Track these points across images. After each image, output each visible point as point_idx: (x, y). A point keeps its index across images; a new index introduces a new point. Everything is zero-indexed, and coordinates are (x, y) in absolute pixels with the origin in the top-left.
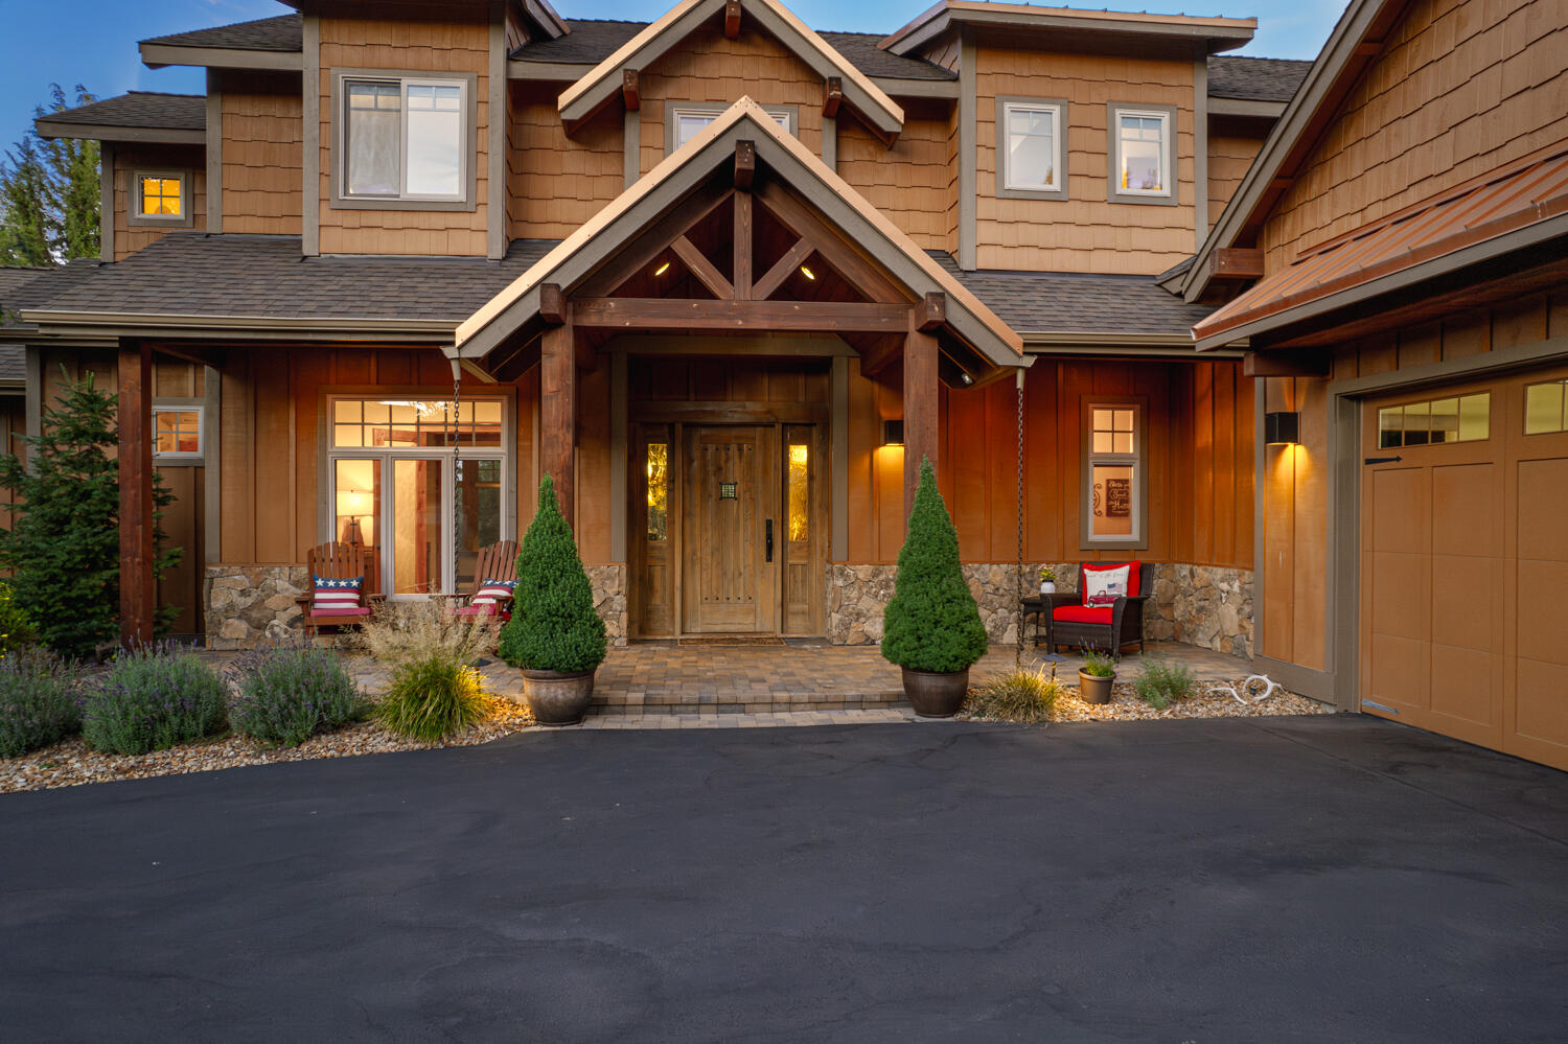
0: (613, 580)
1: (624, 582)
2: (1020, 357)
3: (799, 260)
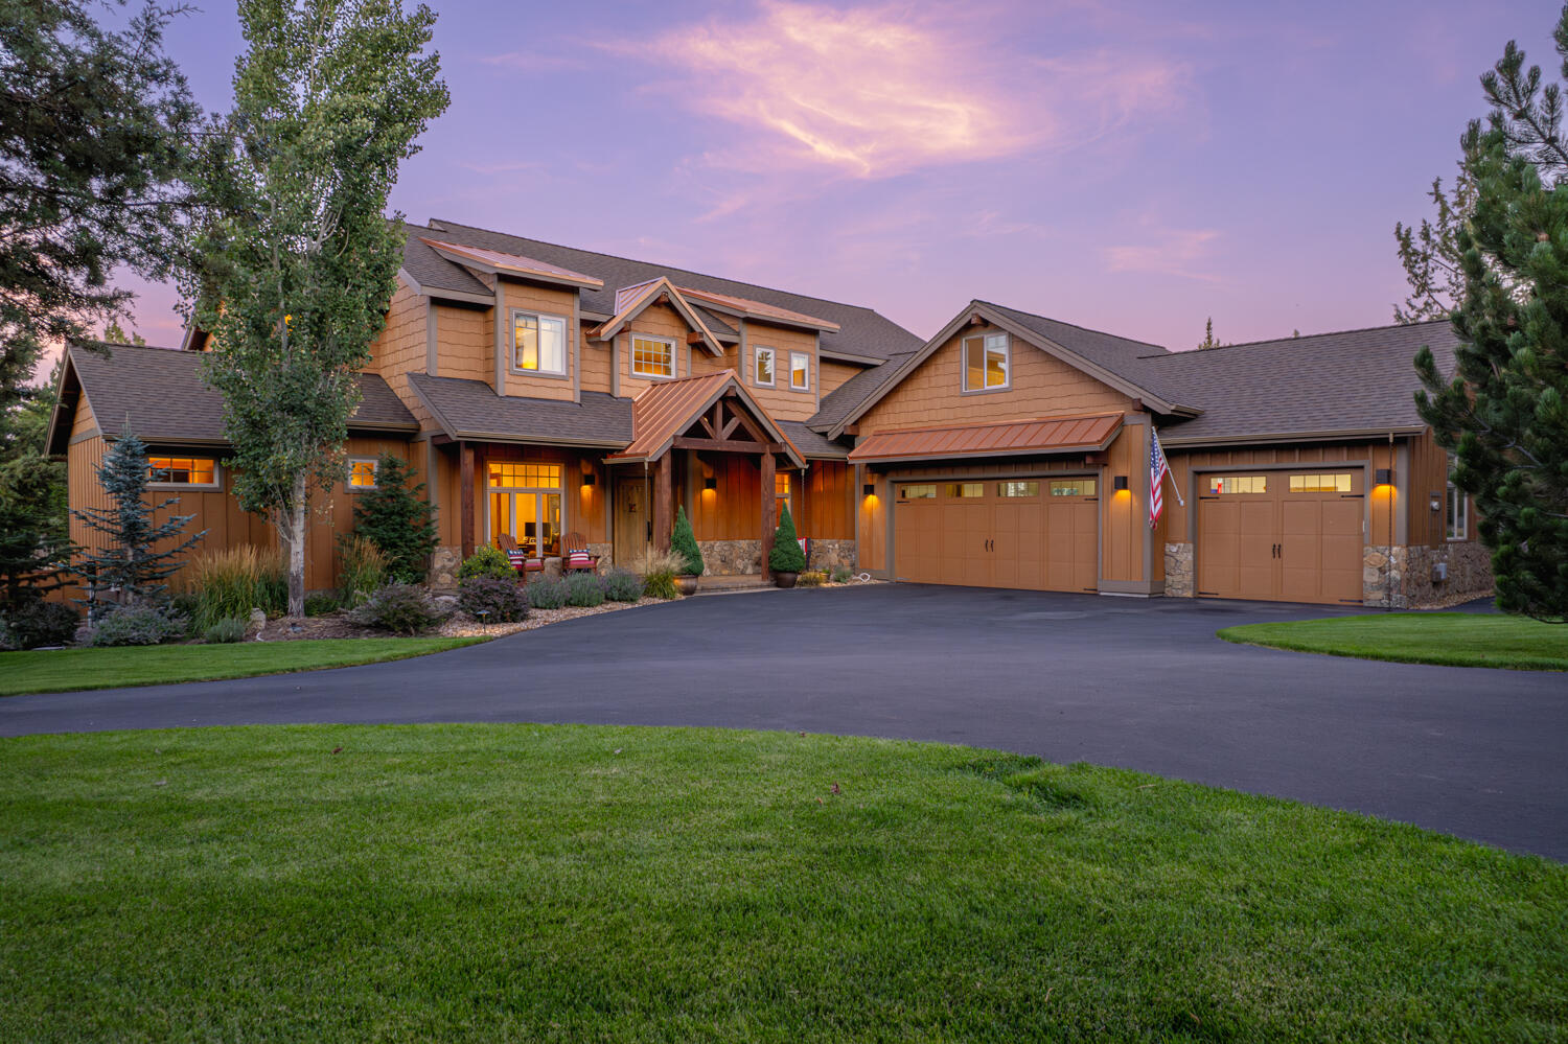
0: (607, 550)
1: (611, 550)
3: (736, 425)
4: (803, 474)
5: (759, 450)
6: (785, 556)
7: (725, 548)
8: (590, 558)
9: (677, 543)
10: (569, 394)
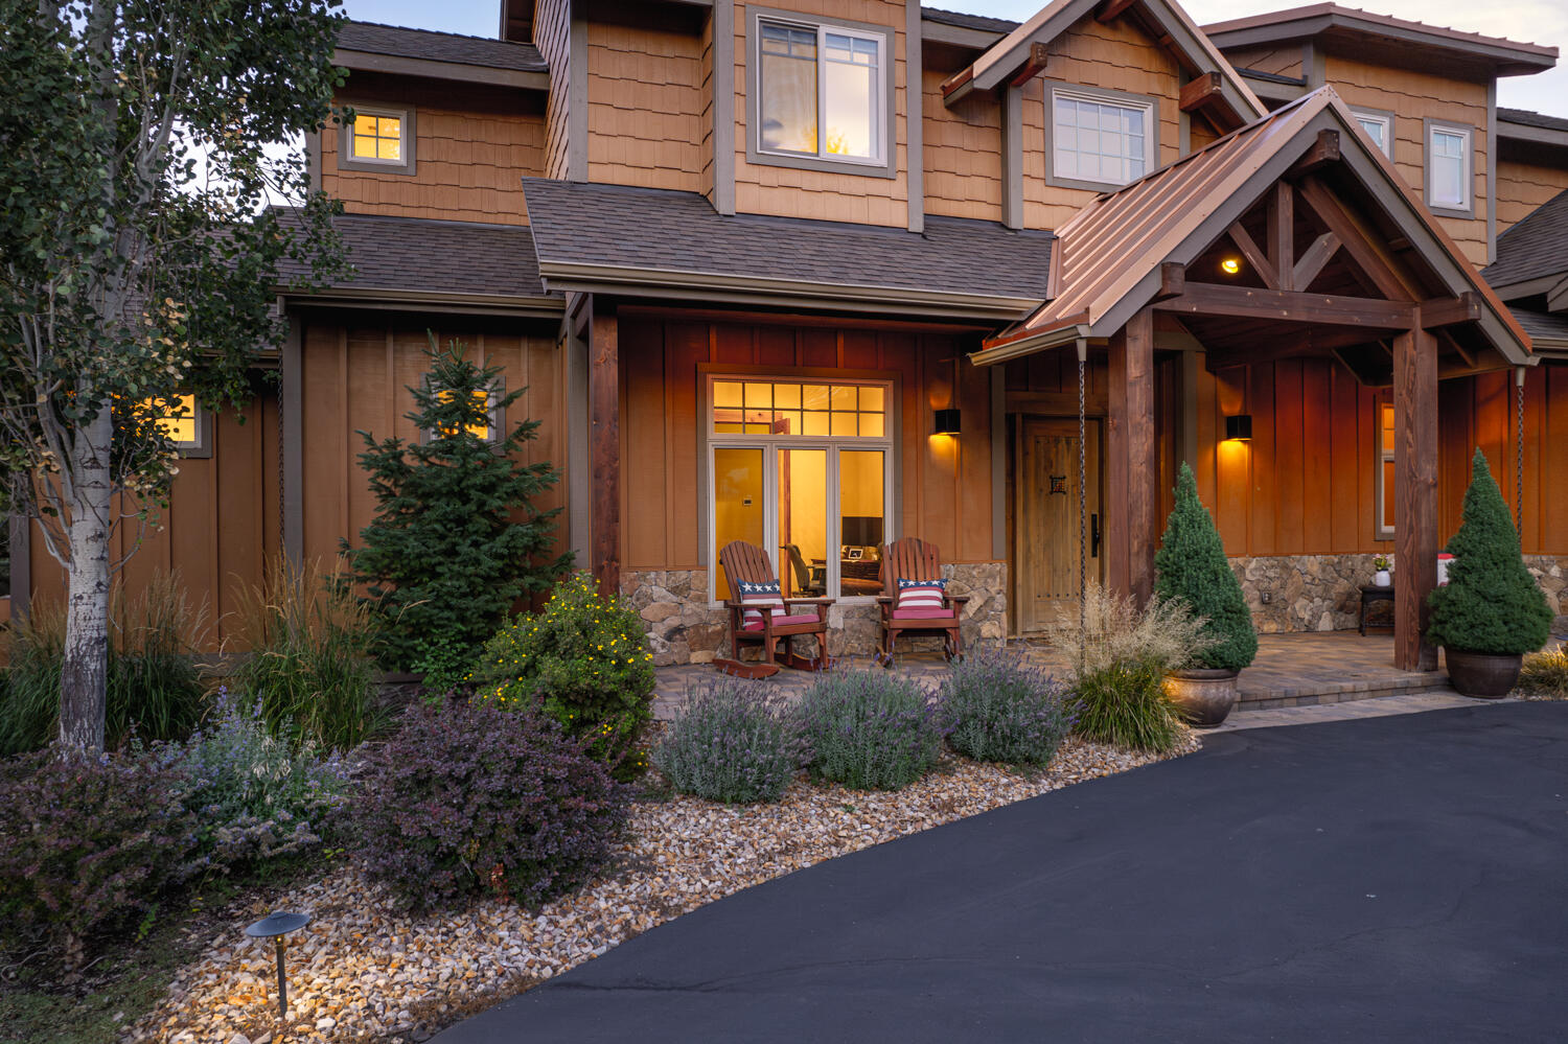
0: (995, 579)
1: (1006, 579)
2: (1527, 355)
3: (1330, 254)
4: (1520, 382)
5: (1392, 322)
6: (1492, 611)
7: (1271, 574)
8: (946, 601)
9: (1173, 574)
10: (894, 210)
